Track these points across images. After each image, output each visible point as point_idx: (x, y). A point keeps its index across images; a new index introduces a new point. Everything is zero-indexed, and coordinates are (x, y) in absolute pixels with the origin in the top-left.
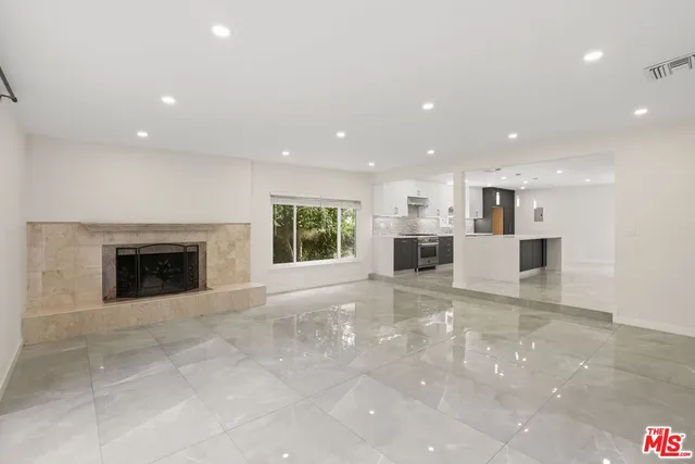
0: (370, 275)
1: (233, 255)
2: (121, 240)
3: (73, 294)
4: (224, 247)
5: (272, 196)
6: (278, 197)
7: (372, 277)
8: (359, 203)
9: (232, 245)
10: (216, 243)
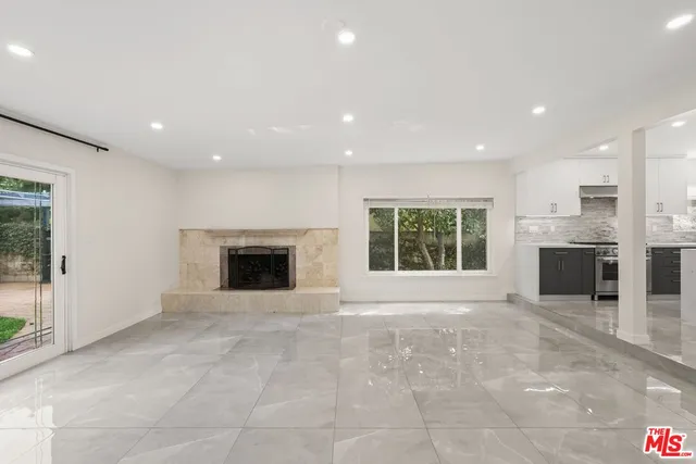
0: (508, 295)
1: (320, 259)
2: (231, 242)
3: (203, 281)
4: (312, 250)
5: (365, 200)
6: (372, 200)
7: (511, 299)
8: (491, 200)
9: (320, 249)
10: (304, 247)
